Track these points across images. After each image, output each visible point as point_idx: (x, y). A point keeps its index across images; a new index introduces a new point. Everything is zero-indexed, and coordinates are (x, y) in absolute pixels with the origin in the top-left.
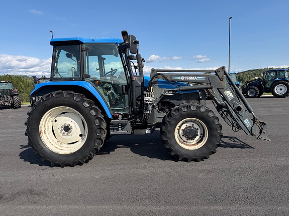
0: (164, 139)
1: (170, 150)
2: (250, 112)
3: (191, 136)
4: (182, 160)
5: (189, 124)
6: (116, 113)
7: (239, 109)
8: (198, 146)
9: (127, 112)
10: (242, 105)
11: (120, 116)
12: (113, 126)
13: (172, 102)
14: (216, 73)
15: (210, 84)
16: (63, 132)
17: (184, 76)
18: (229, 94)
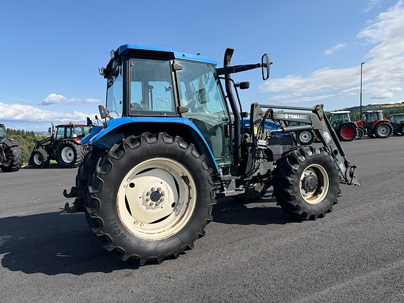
0: (291, 194)
1: (298, 208)
2: (342, 154)
3: (312, 188)
4: (309, 219)
5: (307, 173)
7: (335, 152)
8: (318, 198)
9: (229, 163)
14: (315, 111)
15: (311, 124)
16: (149, 203)
17: (288, 114)
18: (327, 136)
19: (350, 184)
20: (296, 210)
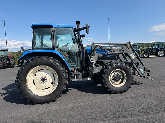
0: (104, 82)
1: (107, 88)
2: (143, 65)
3: (117, 80)
4: (114, 93)
5: (116, 73)
6: (73, 68)
7: (138, 64)
8: (121, 85)
9: (79, 67)
10: (139, 62)
11: (75, 70)
12: (71, 76)
13: (102, 61)
14: (126, 45)
15: (123, 51)
16: (41, 82)
17: (110, 46)
18: (133, 56)
19: (147, 79)
20: (107, 89)
